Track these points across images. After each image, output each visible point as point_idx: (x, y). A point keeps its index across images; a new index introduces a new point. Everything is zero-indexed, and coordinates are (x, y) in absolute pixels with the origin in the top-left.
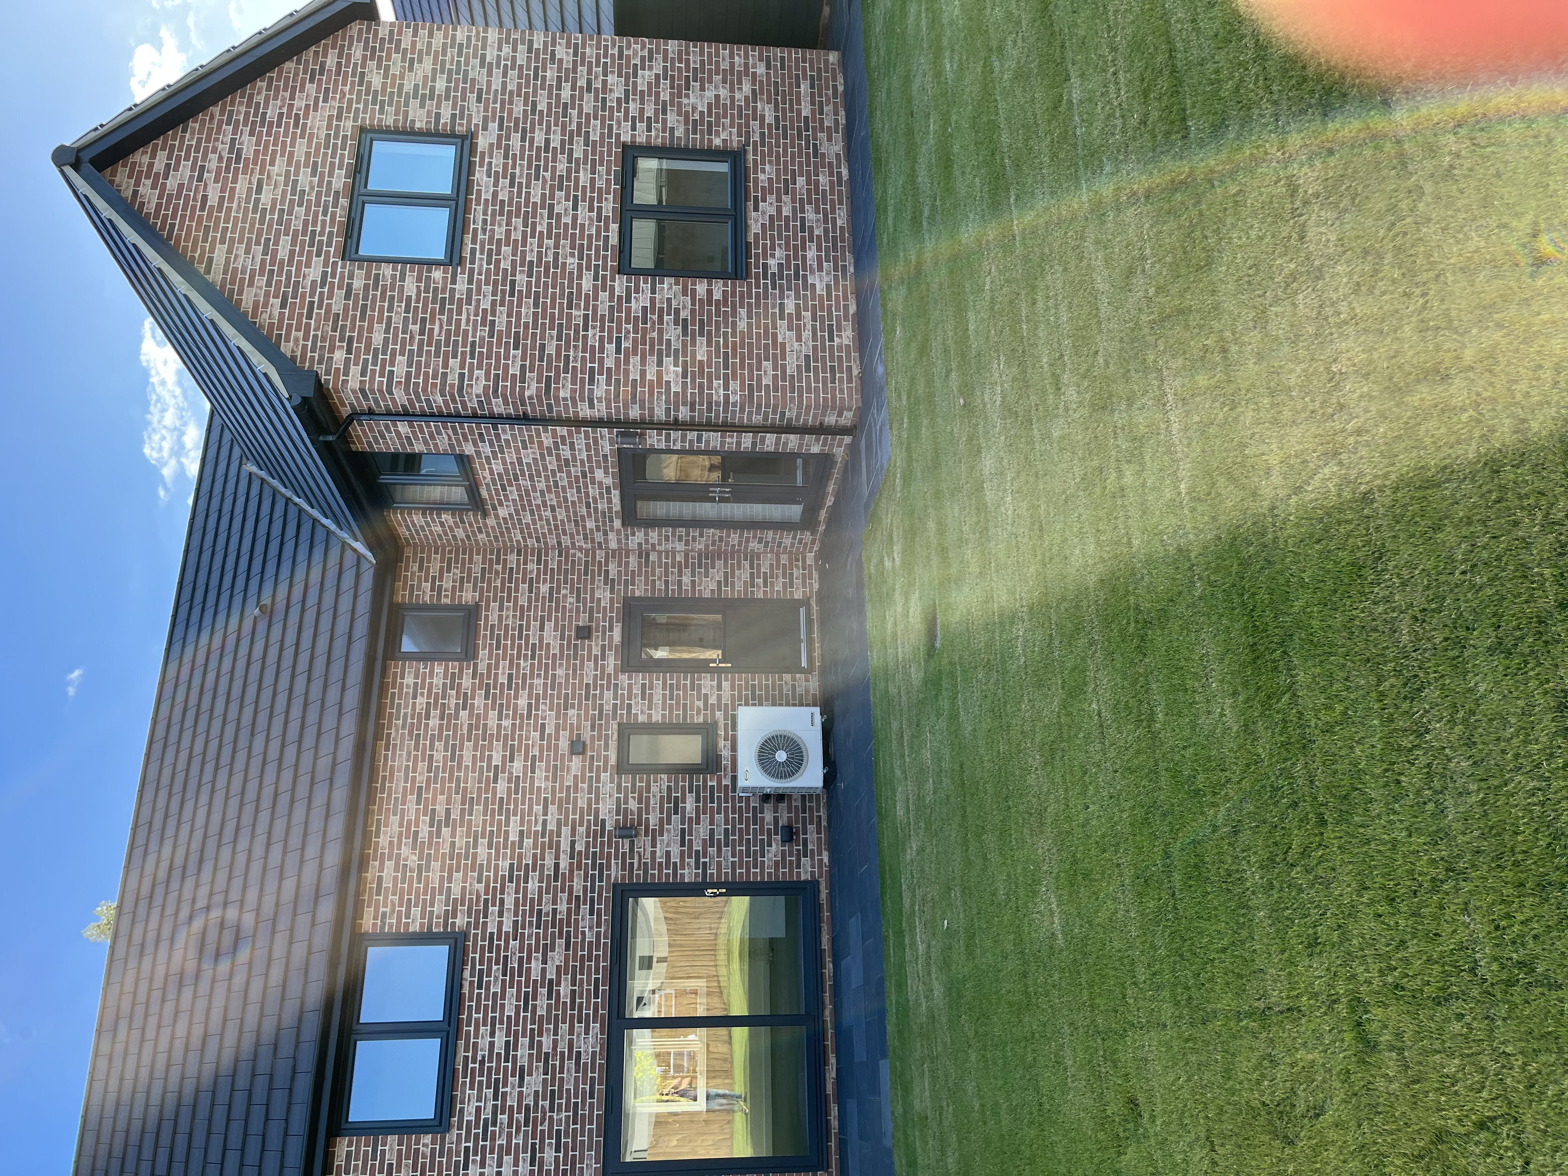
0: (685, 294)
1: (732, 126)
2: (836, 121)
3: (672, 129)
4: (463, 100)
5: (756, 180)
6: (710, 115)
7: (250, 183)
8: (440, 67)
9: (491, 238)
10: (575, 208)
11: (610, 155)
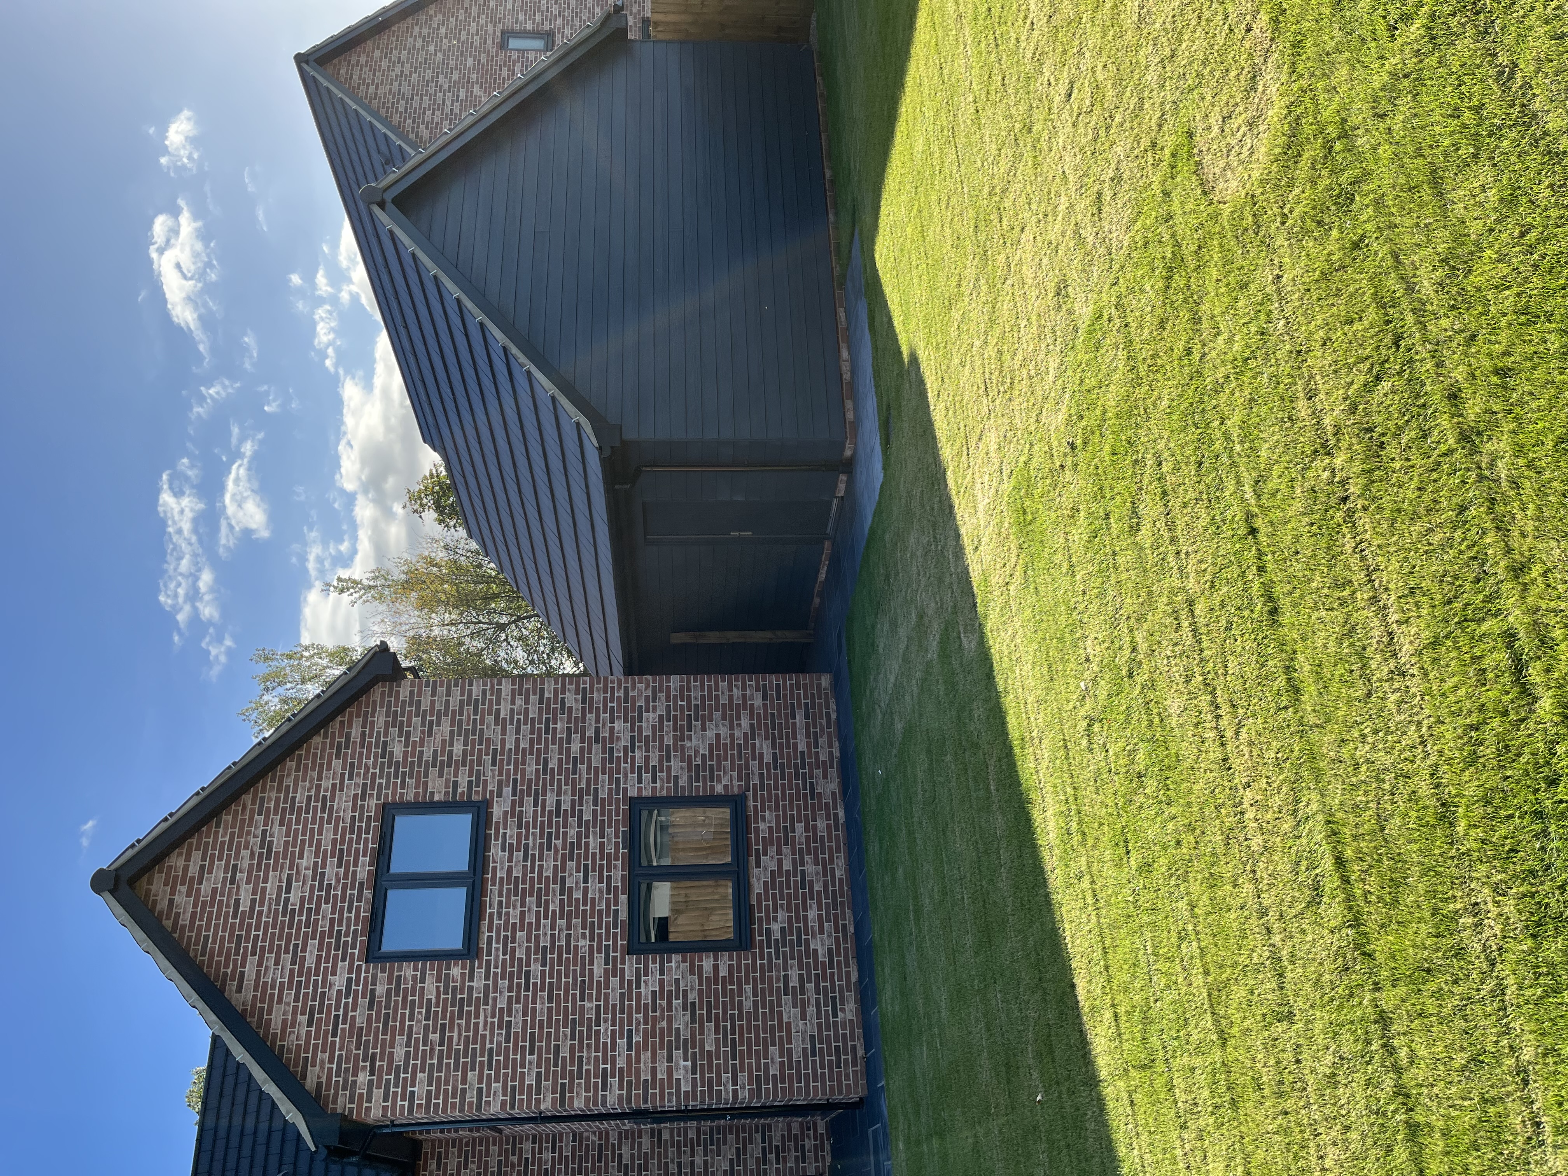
0: (692, 973)
1: (733, 770)
2: (831, 753)
3: (676, 777)
4: (479, 765)
5: (757, 829)
6: (711, 759)
7: (280, 881)
8: (457, 730)
9: (507, 922)
10: (586, 881)
11: (617, 815)
